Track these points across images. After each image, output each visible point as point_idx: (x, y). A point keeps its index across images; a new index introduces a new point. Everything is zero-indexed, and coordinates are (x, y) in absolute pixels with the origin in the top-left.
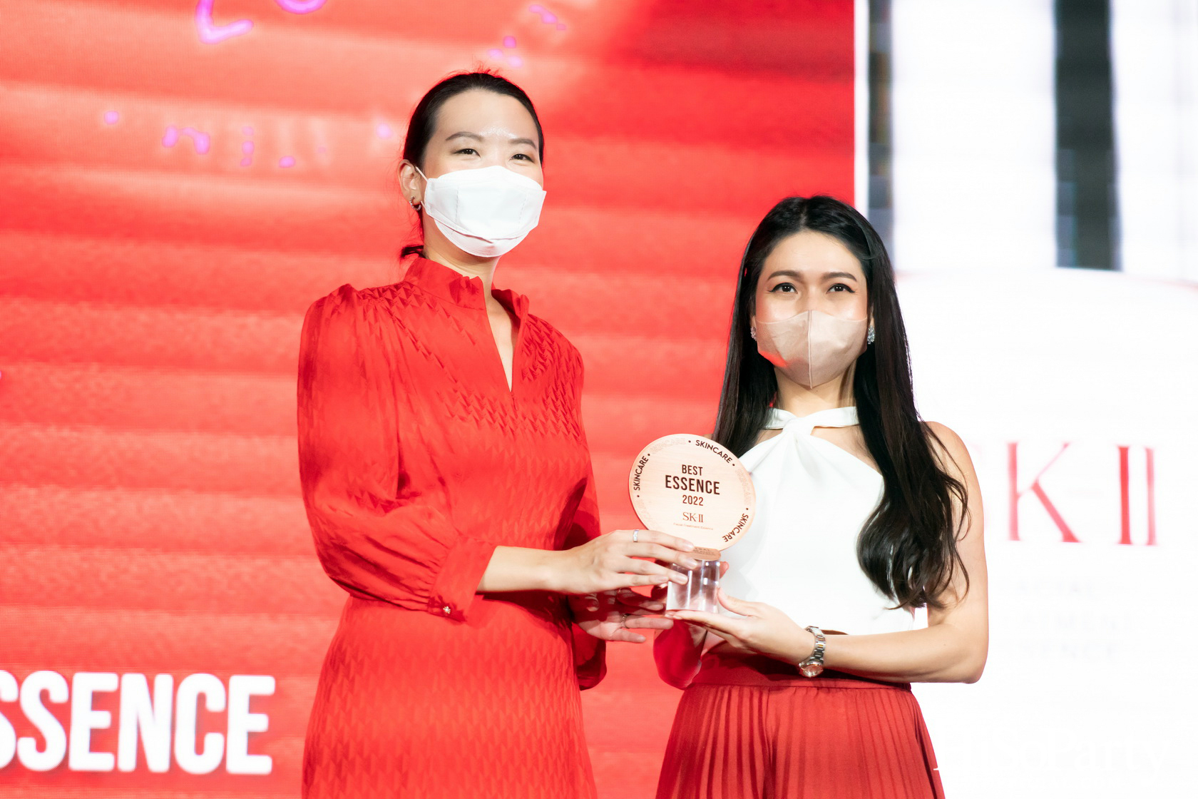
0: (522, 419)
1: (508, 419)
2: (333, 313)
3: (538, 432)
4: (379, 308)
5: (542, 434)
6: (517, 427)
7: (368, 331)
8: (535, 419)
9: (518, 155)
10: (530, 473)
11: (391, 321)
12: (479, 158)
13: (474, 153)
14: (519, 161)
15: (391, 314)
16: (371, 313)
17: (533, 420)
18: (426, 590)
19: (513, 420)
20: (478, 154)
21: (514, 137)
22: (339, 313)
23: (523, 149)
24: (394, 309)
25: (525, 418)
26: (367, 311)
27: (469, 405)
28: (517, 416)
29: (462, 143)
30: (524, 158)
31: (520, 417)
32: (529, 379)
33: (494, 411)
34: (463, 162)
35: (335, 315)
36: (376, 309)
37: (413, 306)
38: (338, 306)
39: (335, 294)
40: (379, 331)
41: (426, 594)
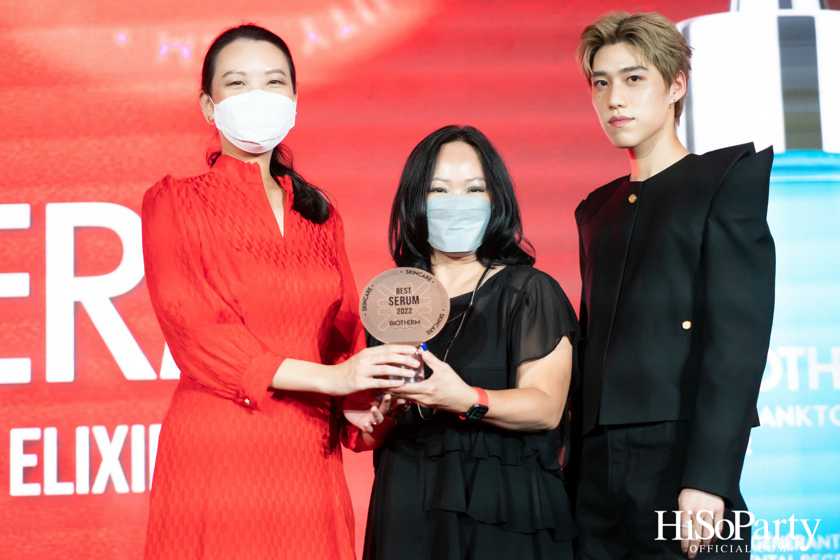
0: (291, 255)
1: (280, 255)
2: (158, 193)
3: (302, 263)
4: (190, 189)
5: (304, 265)
6: (287, 261)
7: (180, 203)
8: (301, 255)
9: (273, 81)
10: (296, 291)
11: (197, 197)
12: (245, 87)
13: (242, 84)
14: (275, 85)
15: (198, 193)
16: (183, 192)
17: (299, 256)
18: (234, 385)
19: (284, 256)
20: (244, 84)
21: (269, 69)
22: (161, 194)
23: (276, 77)
24: (201, 189)
25: (293, 254)
26: (181, 190)
27: (251, 247)
28: (287, 253)
29: (234, 78)
30: (277, 82)
31: (290, 253)
32: (296, 229)
33: (270, 250)
34: (235, 91)
35: (159, 195)
36: (187, 189)
37: (214, 186)
38: (161, 189)
39: (160, 182)
40: (189, 203)
41: (234, 388)
